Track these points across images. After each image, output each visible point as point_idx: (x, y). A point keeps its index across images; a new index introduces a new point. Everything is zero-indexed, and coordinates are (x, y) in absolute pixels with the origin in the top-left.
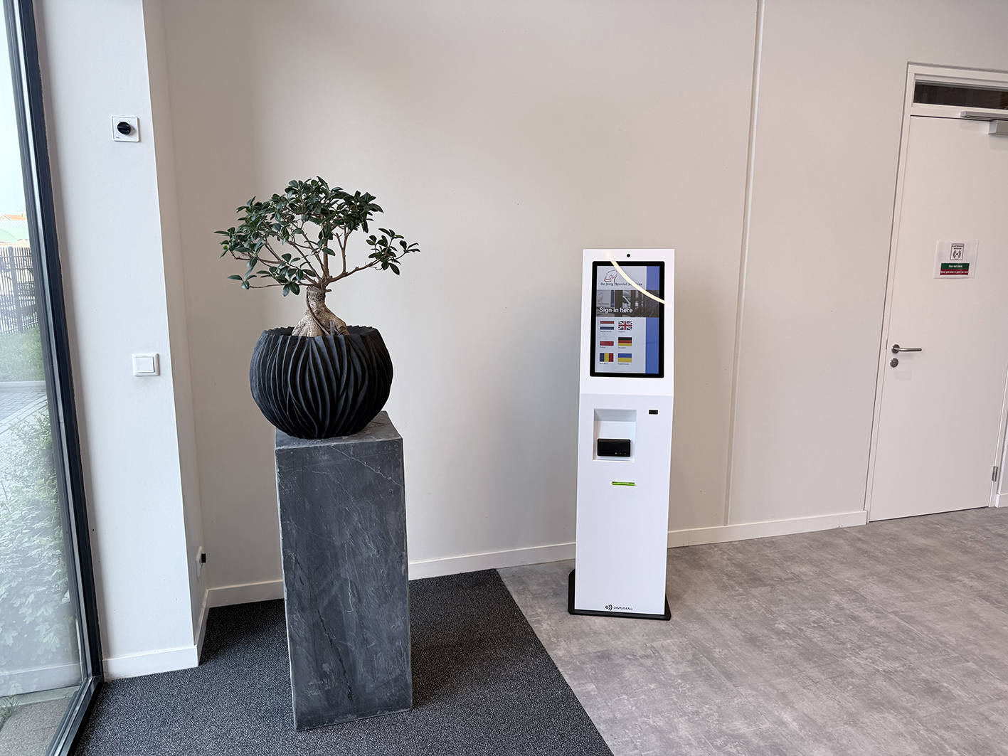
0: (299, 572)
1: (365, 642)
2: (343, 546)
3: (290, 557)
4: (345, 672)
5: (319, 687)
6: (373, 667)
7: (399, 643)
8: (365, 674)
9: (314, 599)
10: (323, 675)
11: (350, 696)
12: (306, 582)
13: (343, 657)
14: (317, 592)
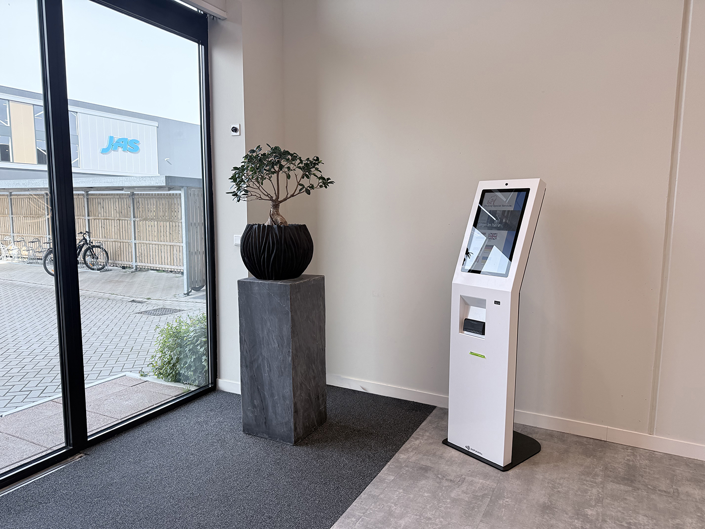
0: (245, 346)
1: (272, 395)
2: (263, 338)
3: (242, 337)
4: (263, 409)
5: (253, 412)
6: (276, 411)
7: (288, 402)
8: (272, 414)
9: (252, 363)
10: (254, 406)
11: (265, 423)
12: (248, 352)
13: (263, 400)
14: (253, 360)
